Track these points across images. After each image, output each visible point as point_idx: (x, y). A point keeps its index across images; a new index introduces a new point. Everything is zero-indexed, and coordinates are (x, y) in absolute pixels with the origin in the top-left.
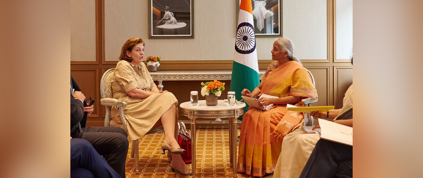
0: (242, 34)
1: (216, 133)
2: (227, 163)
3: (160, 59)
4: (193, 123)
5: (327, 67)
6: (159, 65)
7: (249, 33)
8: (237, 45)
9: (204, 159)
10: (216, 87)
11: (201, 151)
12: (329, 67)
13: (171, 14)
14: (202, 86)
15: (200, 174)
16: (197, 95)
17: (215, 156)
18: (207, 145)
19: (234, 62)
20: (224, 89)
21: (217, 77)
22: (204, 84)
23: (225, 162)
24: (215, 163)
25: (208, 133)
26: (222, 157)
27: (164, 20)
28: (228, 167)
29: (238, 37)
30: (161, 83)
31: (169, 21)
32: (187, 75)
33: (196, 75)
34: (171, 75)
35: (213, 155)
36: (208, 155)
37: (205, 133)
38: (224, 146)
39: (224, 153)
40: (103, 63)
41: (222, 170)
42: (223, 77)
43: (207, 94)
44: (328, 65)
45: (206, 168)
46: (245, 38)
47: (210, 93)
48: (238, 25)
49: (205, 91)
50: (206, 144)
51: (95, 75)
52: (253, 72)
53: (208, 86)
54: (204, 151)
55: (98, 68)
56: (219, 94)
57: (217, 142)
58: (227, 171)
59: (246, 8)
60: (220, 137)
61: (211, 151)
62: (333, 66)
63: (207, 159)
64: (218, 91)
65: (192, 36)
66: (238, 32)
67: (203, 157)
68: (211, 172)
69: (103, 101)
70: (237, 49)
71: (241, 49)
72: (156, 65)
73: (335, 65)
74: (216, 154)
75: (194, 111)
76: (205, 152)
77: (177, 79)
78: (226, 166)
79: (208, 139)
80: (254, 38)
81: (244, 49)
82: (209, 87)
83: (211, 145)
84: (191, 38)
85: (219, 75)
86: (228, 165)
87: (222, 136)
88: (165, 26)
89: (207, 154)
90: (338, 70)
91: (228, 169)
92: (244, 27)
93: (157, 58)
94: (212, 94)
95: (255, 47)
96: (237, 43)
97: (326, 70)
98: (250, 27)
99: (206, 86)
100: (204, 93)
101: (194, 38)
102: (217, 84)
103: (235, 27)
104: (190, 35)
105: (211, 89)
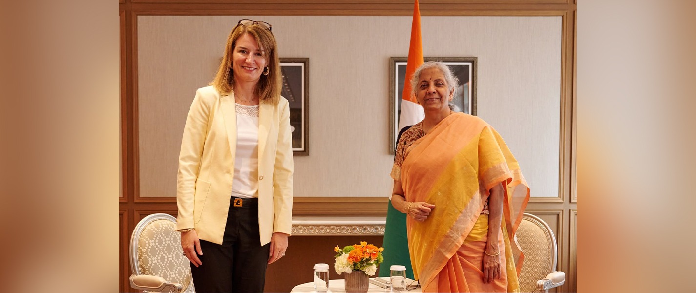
5: (557, 212)
10: (368, 257)
12: (563, 211)
14: (337, 253)
16: (326, 273)
22: (341, 250)
40: (136, 201)
43: (349, 270)
44: (561, 207)
47: (354, 269)
49: (342, 263)
51: (122, 223)
53: (350, 255)
55: (127, 209)
56: (372, 270)
62: (570, 211)
64: (372, 264)
65: (305, 151)
69: (136, 282)
73: (572, 207)
82: (352, 258)
84: (302, 155)
85: (357, 225)
94: (359, 270)
97: (555, 217)
99: (346, 253)
100: (340, 269)
101: (308, 155)
102: (368, 250)
103: (387, 135)
104: (302, 149)
105: (356, 260)
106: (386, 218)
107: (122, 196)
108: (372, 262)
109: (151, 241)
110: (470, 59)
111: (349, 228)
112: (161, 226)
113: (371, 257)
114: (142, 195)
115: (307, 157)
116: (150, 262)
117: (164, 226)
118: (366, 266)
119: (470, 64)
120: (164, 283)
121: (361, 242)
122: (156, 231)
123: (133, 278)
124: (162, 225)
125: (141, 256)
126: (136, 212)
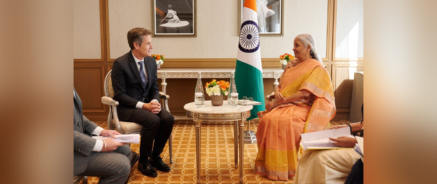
1: (218, 129)
2: (231, 163)
3: (163, 57)
4: (198, 126)
6: (162, 63)
7: (253, 32)
8: (241, 44)
9: (208, 158)
11: (205, 149)
12: (328, 65)
13: (174, 12)
15: (205, 176)
17: (219, 155)
18: (210, 143)
19: (237, 60)
21: (219, 75)
22: (209, 84)
23: (229, 162)
24: (220, 163)
25: (210, 129)
26: (225, 156)
27: (167, 18)
28: (233, 168)
29: (241, 36)
30: (165, 81)
31: (172, 20)
32: (190, 73)
34: (174, 73)
35: (216, 153)
36: (212, 154)
37: (207, 129)
38: (226, 143)
39: (227, 152)
40: (108, 61)
41: (227, 172)
42: (225, 75)
44: (327, 63)
45: (210, 169)
46: (249, 37)
48: (242, 23)
50: (209, 141)
51: (101, 72)
52: (257, 71)
54: (207, 149)
55: (104, 65)
57: (219, 139)
58: (232, 173)
59: (251, 5)
60: (222, 134)
61: (215, 149)
62: (332, 65)
63: (210, 158)
65: (194, 35)
66: (242, 30)
67: (207, 156)
68: (216, 175)
70: (240, 47)
71: (245, 48)
72: (160, 63)
73: (333, 63)
74: (219, 153)
76: (209, 151)
77: (180, 77)
78: (230, 167)
79: (211, 135)
80: (258, 36)
81: (247, 48)
83: (214, 142)
84: (193, 37)
85: (222, 73)
86: (232, 166)
87: (224, 132)
88: (168, 25)
89: (210, 153)
90: (336, 68)
91: (233, 170)
92: (248, 25)
93: (161, 56)
95: (258, 45)
96: (241, 41)
98: (255, 25)
101: (196, 37)
103: (237, 26)
104: (193, 34)
106: (235, 69)
107: (101, 58)
111: (217, 74)
114: (111, 58)
115: (196, 38)
120: (111, 101)
126: (108, 67)
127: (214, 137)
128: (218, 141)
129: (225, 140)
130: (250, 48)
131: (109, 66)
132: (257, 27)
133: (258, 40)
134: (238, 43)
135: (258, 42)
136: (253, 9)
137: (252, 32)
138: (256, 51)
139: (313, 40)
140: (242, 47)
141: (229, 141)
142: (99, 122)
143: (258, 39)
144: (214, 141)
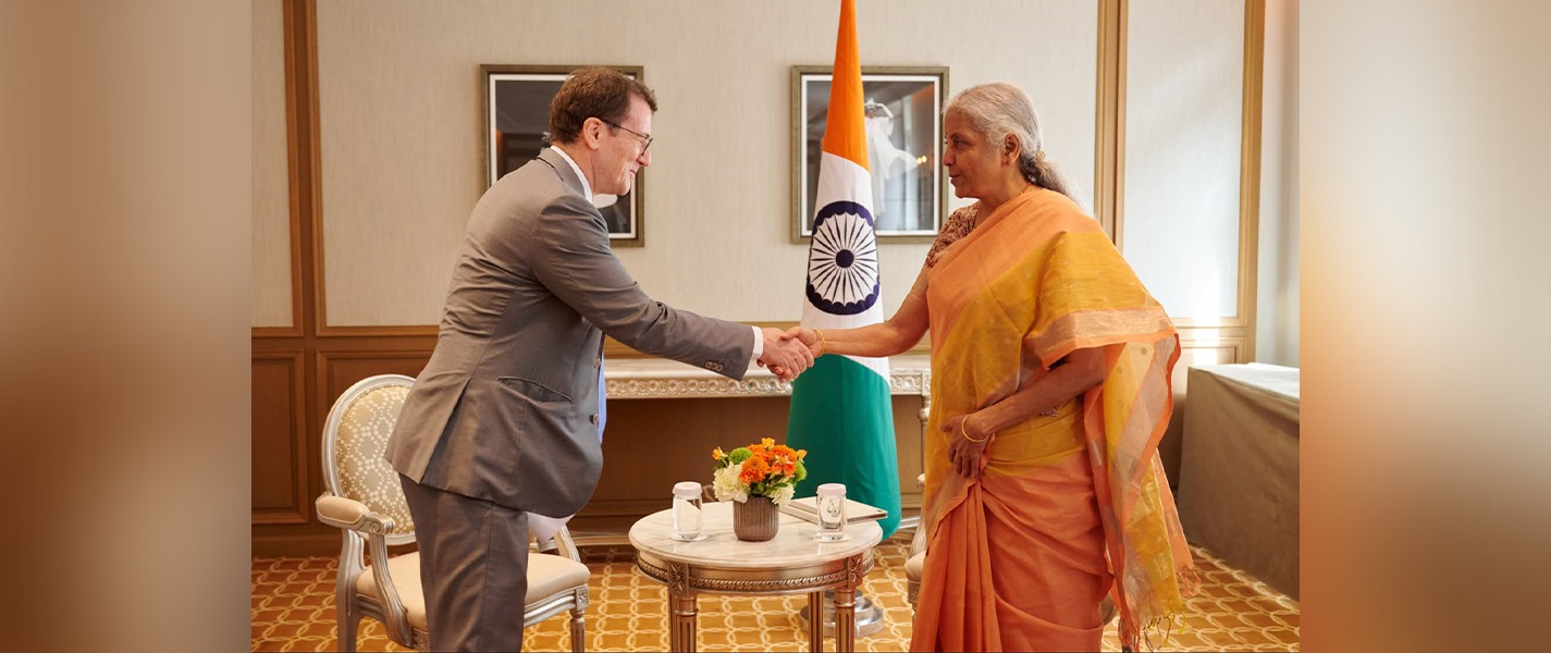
0: (834, 244)
7: (854, 237)
8: (815, 284)
10: (778, 473)
14: (717, 462)
16: (697, 494)
20: (803, 474)
22: (724, 455)
29: (816, 255)
33: (657, 379)
42: (751, 385)
43: (741, 496)
46: (845, 259)
47: (752, 495)
48: (819, 208)
49: (729, 482)
52: (872, 379)
53: (744, 467)
55: (303, 351)
56: (785, 492)
59: (848, 147)
64: (785, 485)
65: (637, 238)
66: (819, 235)
70: (811, 293)
71: (829, 297)
75: (690, 568)
81: (839, 298)
82: (748, 473)
84: (632, 246)
92: (840, 218)
94: (760, 496)
95: (876, 288)
96: (813, 274)
98: (863, 217)
99: (735, 464)
100: (725, 493)
101: (643, 245)
102: (777, 457)
104: (632, 235)
105: (755, 478)
107: (289, 323)
108: (785, 480)
109: (363, 429)
110: (936, 71)
112: (387, 399)
113: (786, 472)
114: (330, 323)
115: (641, 249)
116: (360, 469)
117: (394, 398)
118: (774, 489)
119: (936, 79)
121: (763, 440)
122: (375, 409)
123: (324, 501)
124: (389, 396)
125: (343, 457)
126: (318, 354)
127: (718, 614)
128: (735, 629)
129: (757, 626)
130: (849, 299)
131: (322, 352)
132: (870, 222)
133: (876, 269)
134: (805, 281)
135: (874, 275)
136: (858, 161)
137: (852, 241)
138: (867, 308)
139: (1031, 116)
140: (818, 295)
141: (773, 628)
142: (285, 559)
143: (874, 265)
144: (720, 630)
